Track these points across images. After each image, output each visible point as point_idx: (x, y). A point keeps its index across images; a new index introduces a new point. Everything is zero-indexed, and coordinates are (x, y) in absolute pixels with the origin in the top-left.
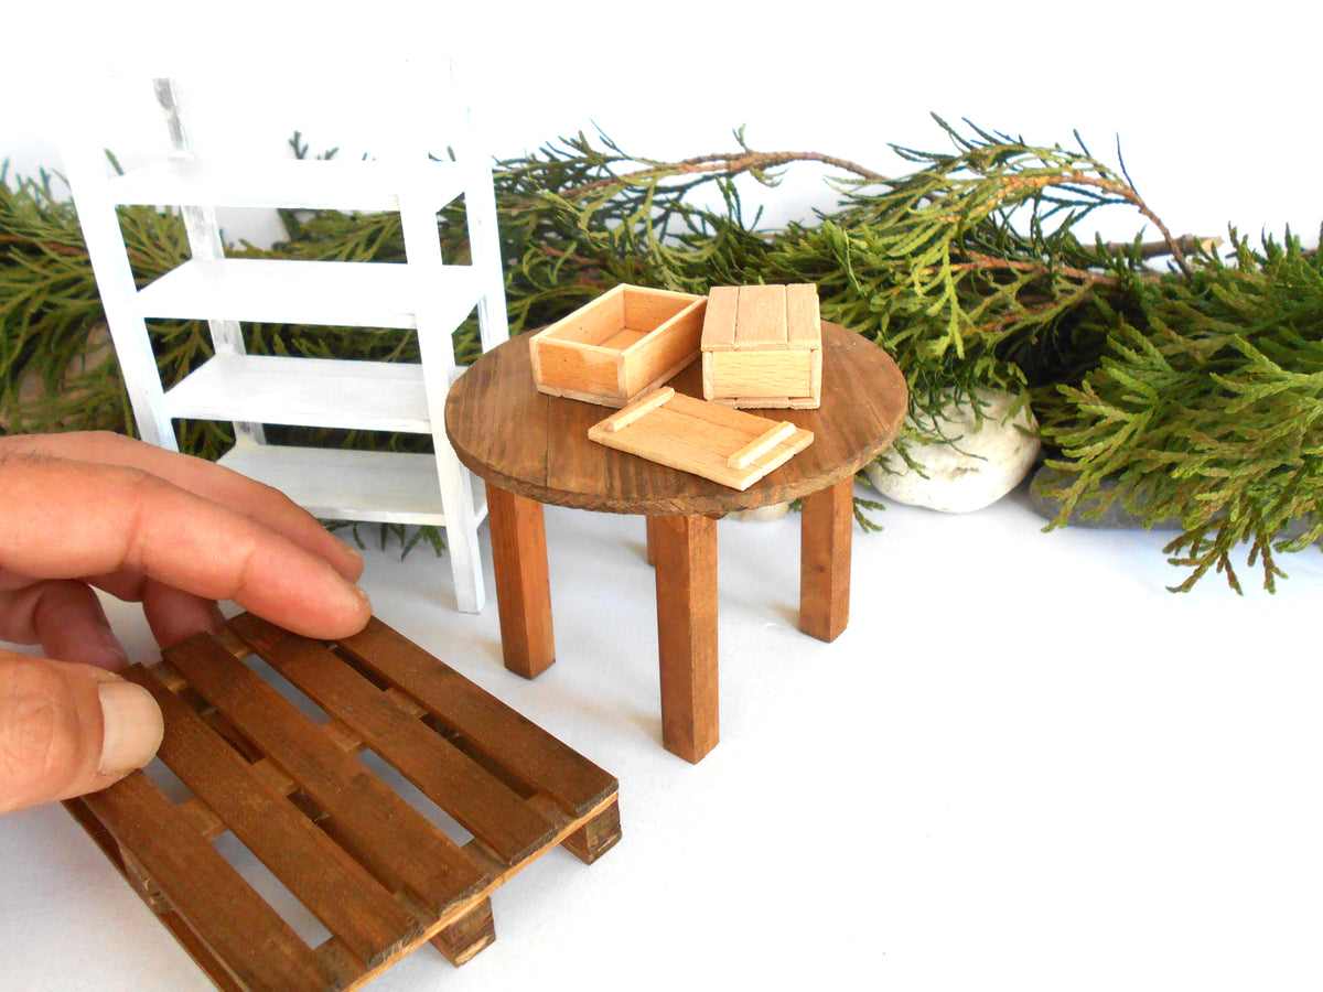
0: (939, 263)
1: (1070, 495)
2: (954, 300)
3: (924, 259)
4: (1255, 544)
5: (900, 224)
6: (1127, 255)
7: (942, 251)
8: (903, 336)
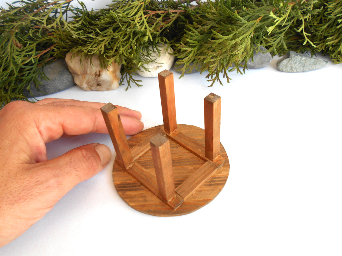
0: (141, 16)
1: (183, 69)
2: (147, 25)
3: (137, 16)
4: (224, 73)
5: (129, 7)
6: (185, 2)
7: (141, 13)
8: (137, 37)
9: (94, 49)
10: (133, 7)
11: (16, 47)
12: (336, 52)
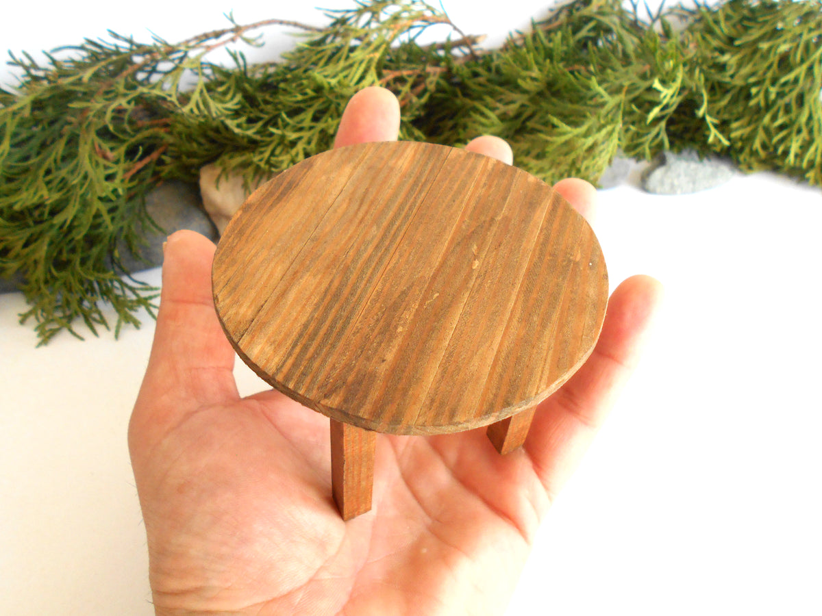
5: (347, 63)
6: (442, 49)
7: (372, 75)
9: (281, 158)
10: (354, 63)
11: (102, 161)
12: (747, 150)
